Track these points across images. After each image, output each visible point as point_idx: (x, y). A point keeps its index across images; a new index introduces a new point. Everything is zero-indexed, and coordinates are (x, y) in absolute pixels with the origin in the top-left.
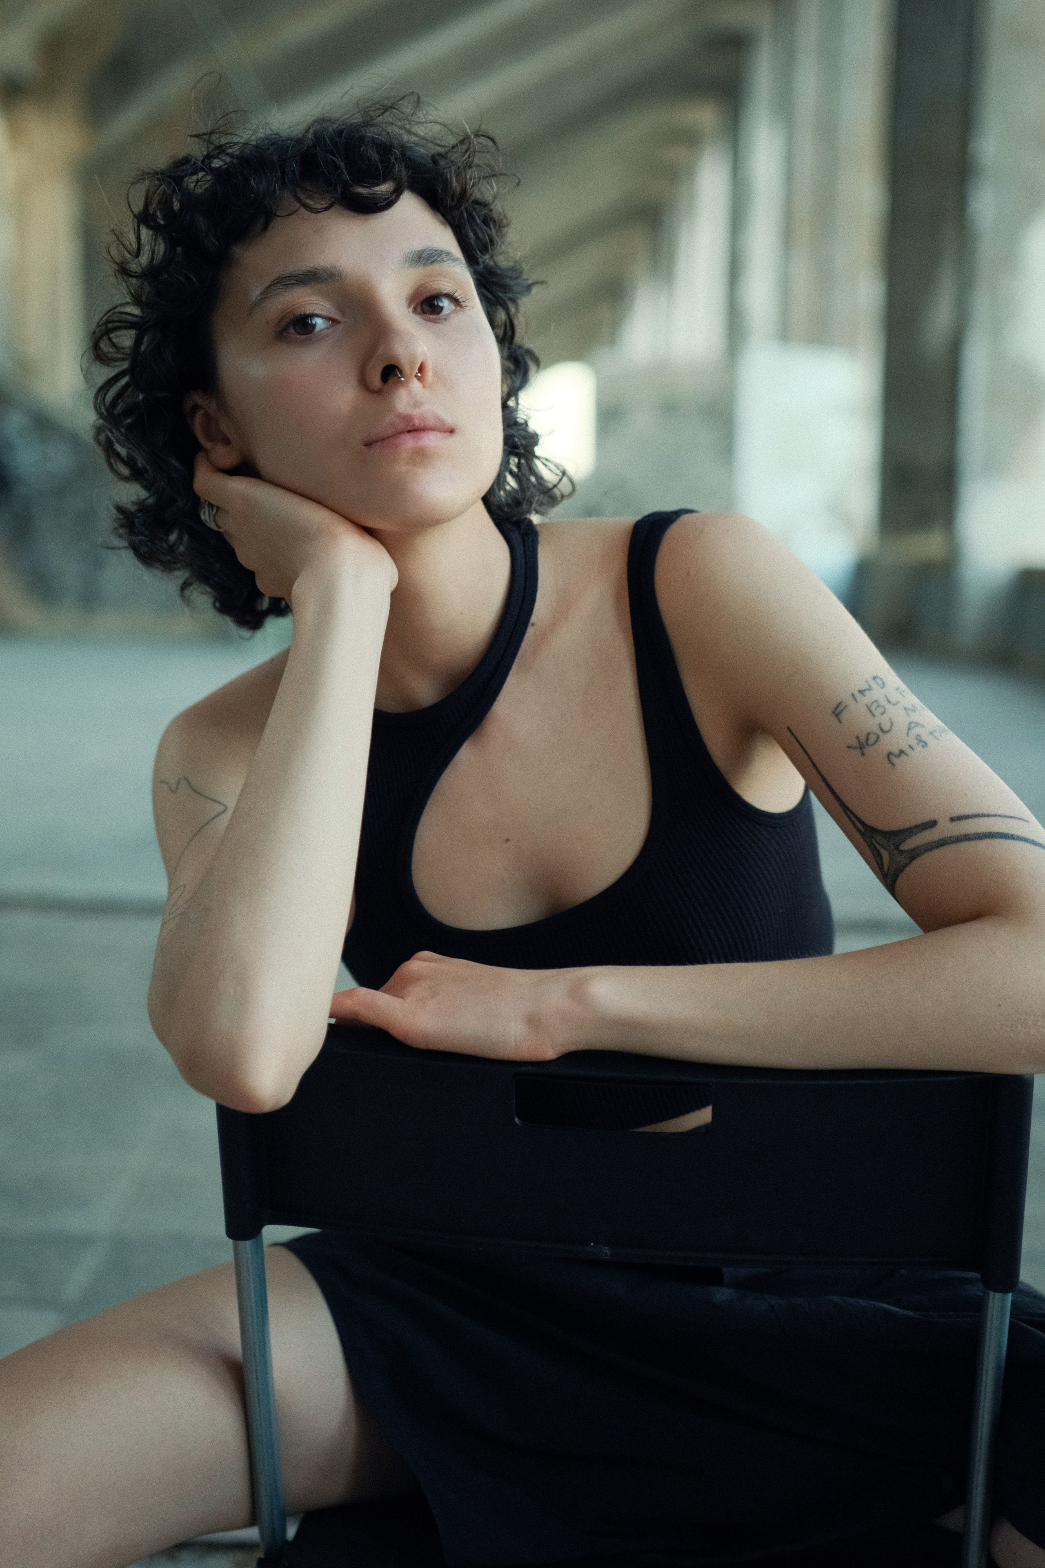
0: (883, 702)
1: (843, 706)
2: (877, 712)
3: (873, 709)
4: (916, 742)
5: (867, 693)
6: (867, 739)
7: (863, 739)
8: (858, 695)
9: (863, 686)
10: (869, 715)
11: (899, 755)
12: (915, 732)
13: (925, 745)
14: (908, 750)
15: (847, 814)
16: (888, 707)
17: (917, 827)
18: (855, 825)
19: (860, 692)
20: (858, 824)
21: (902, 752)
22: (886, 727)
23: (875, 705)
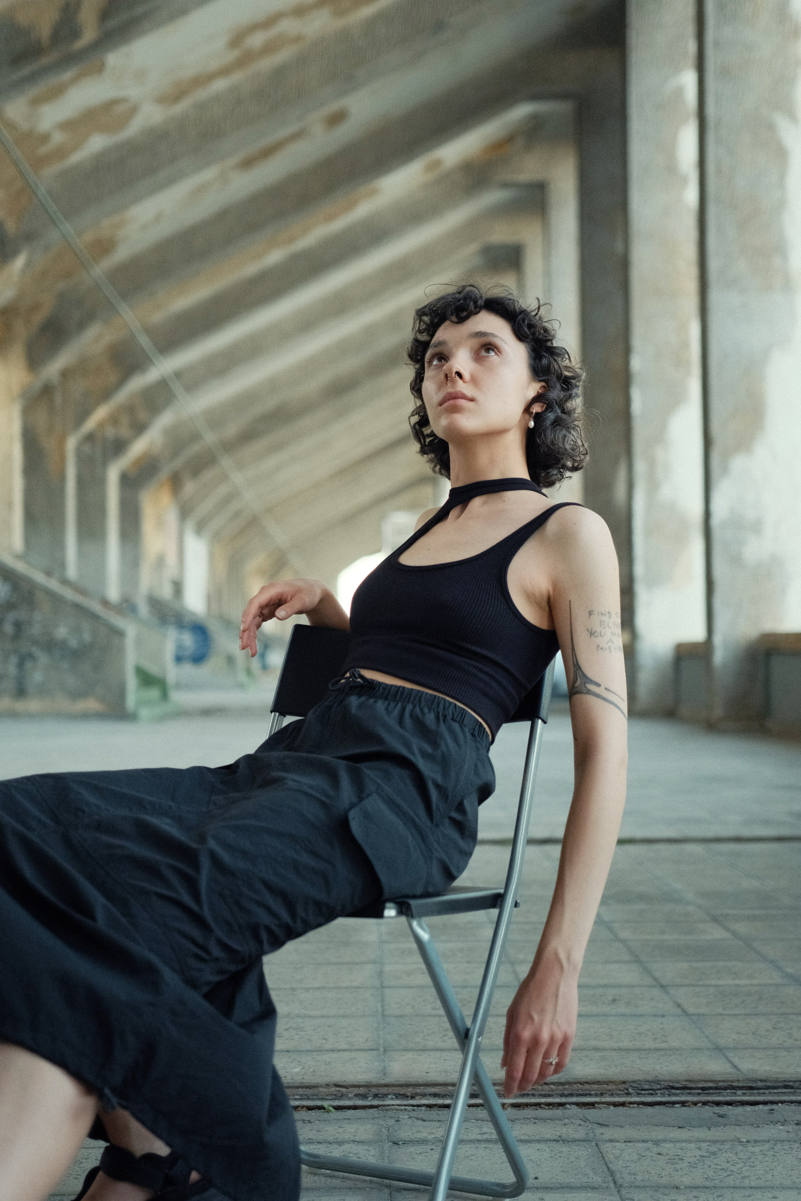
0: (606, 624)
1: (593, 613)
2: (603, 626)
3: (602, 624)
4: (609, 648)
5: (603, 616)
6: (594, 633)
7: (593, 632)
8: (600, 614)
9: (603, 612)
10: (600, 625)
11: (601, 649)
12: (610, 644)
13: (611, 652)
14: (604, 649)
15: (573, 652)
16: (607, 628)
17: (595, 682)
18: (573, 658)
19: (602, 613)
20: (575, 661)
21: (602, 648)
22: (602, 634)
23: (604, 623)
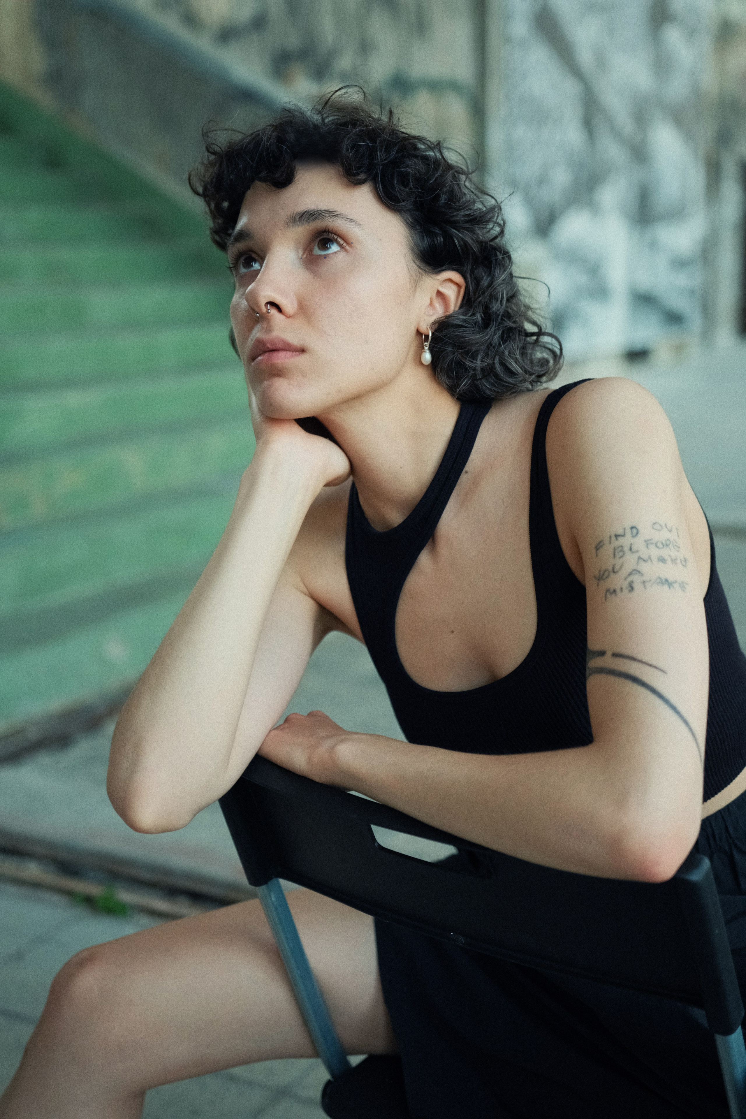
0: (627, 548)
1: (603, 544)
2: (618, 555)
3: (617, 551)
4: (628, 586)
5: (620, 539)
6: (603, 574)
10: (612, 555)
11: (612, 593)
12: (632, 578)
13: (632, 590)
14: (620, 591)
16: (629, 553)
17: (597, 652)
19: (617, 536)
21: (614, 591)
23: (620, 549)
